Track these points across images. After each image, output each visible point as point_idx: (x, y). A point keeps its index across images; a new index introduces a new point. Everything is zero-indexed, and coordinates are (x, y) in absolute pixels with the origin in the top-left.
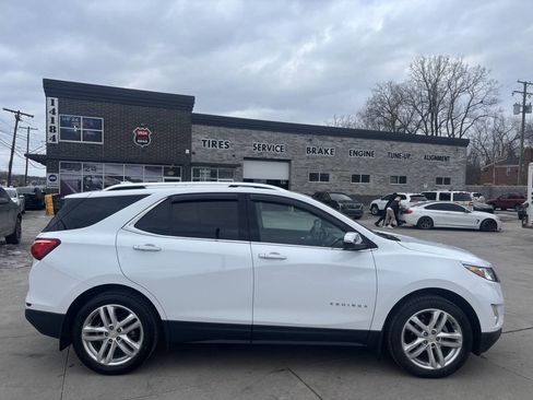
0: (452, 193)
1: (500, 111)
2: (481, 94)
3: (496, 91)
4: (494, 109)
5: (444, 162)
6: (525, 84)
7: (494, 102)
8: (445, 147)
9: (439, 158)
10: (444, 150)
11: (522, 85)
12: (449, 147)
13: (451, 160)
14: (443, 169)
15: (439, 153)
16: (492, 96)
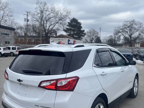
0: (17, 47)
1: (13, 19)
2: (7, 12)
3: (12, 12)
4: (11, 18)
5: (7, 36)
6: (27, 12)
7: (11, 16)
8: (8, 30)
9: (6, 34)
10: (7, 31)
11: (27, 13)
12: (9, 30)
13: (10, 35)
14: (7, 38)
15: (6, 32)
16: (11, 14)
